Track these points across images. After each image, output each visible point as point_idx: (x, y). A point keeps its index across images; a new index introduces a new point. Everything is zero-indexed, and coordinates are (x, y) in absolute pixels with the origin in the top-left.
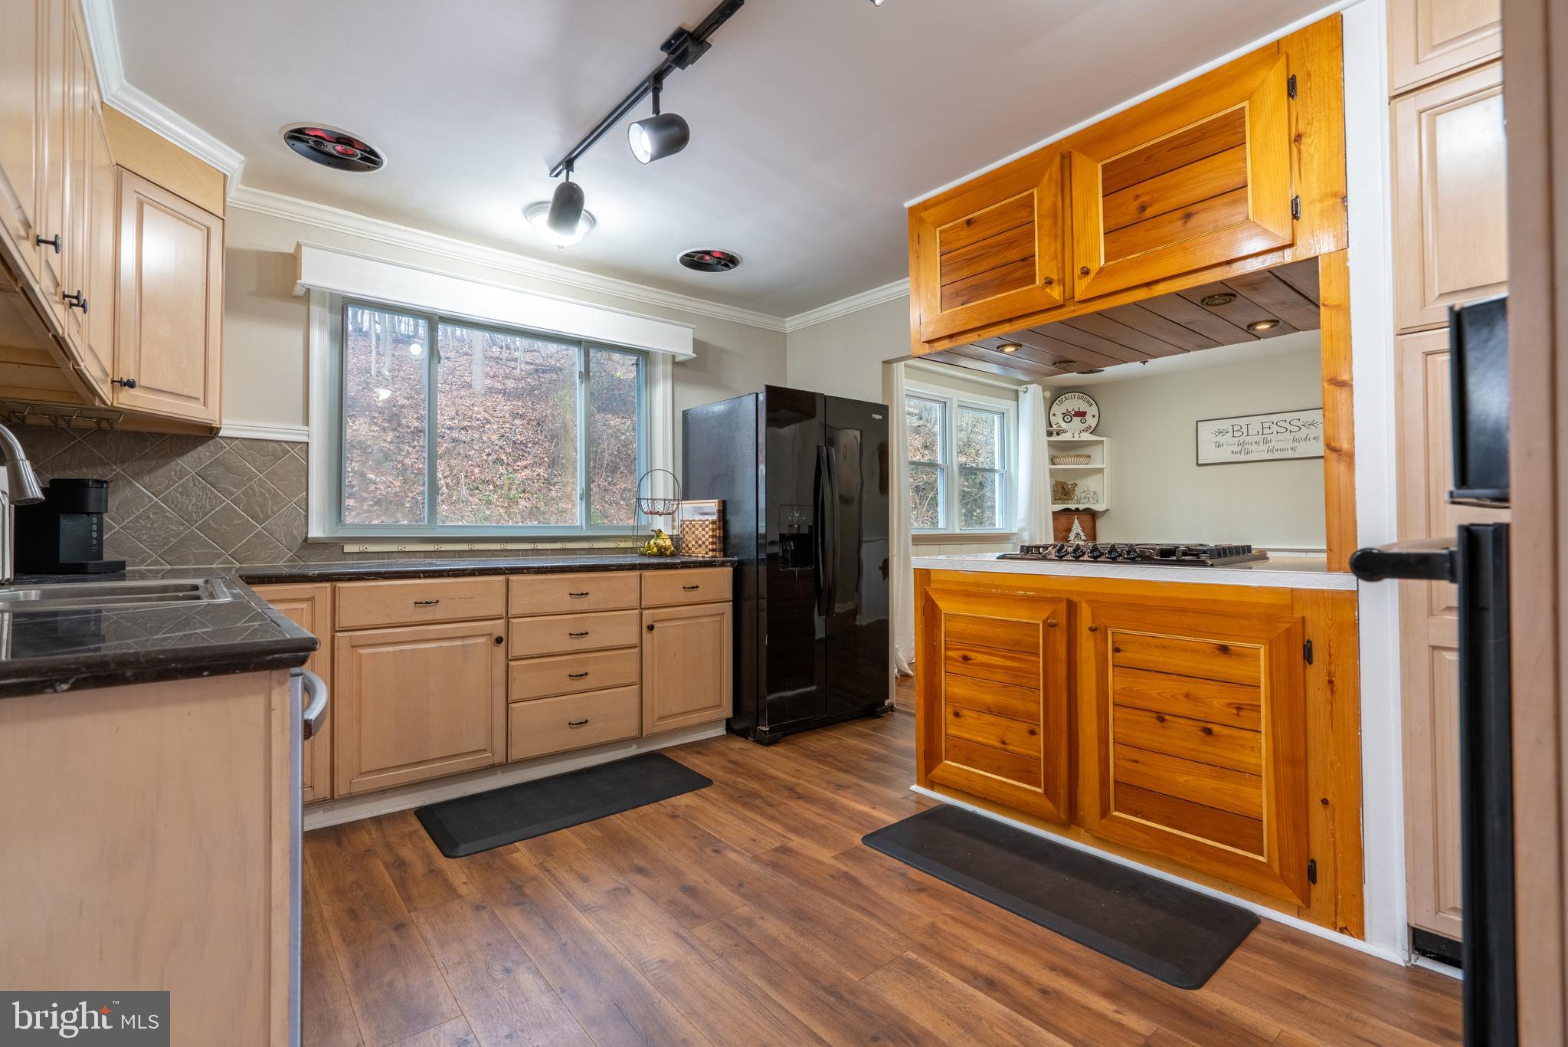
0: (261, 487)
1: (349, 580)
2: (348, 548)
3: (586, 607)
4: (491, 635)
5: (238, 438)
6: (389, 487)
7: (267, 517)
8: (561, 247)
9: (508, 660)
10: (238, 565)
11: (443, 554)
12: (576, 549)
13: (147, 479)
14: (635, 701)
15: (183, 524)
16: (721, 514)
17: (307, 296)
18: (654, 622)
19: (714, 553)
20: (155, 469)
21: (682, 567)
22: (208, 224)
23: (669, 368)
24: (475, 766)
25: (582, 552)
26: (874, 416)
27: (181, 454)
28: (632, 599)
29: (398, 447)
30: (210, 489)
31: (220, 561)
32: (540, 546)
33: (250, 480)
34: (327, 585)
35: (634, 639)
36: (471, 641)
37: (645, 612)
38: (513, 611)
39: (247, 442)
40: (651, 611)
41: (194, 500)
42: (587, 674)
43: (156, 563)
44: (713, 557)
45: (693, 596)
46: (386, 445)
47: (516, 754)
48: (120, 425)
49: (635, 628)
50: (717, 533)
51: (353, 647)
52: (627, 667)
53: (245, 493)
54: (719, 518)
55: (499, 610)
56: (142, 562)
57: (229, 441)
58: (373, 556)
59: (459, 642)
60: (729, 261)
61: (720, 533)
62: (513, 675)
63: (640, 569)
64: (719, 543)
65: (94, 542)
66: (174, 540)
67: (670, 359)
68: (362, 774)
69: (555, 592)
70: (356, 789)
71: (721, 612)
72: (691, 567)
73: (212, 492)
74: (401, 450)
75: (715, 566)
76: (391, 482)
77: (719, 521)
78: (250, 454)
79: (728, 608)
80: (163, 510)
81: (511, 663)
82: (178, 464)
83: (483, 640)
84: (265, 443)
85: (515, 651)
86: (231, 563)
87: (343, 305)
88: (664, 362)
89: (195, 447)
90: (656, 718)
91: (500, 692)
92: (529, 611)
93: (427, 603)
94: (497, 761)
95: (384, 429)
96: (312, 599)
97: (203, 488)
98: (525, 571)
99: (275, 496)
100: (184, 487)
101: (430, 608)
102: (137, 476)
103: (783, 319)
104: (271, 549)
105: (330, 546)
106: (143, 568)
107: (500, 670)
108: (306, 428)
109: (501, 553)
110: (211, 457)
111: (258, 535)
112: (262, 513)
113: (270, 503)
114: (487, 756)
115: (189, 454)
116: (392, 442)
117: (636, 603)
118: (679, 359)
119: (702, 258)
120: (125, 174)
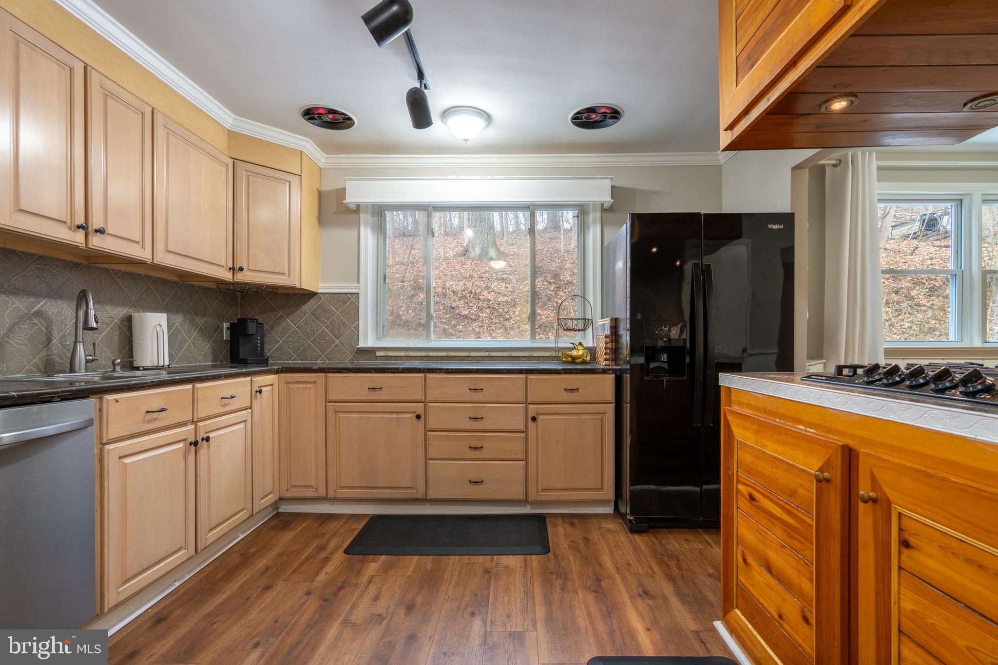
0: (338, 319)
1: (334, 372)
2: (378, 354)
3: (482, 399)
4: (415, 412)
5: (327, 293)
6: (547, 317)
7: (341, 336)
8: (466, 140)
9: (426, 430)
10: (328, 362)
11: (431, 358)
12: (520, 357)
13: (291, 317)
14: (522, 474)
15: (306, 340)
16: (614, 330)
17: (358, 209)
18: (538, 414)
19: (607, 362)
20: (294, 312)
21: (565, 373)
22: (289, 180)
23: (598, 214)
24: (405, 496)
25: (524, 359)
26: (770, 226)
27: (304, 303)
28: (519, 395)
29: (556, 293)
30: (316, 321)
31: (321, 359)
32: (493, 354)
33: (333, 315)
34: (323, 375)
35: (521, 427)
36: (402, 416)
37: (531, 406)
38: (429, 398)
39: (332, 295)
40: (536, 406)
41: (310, 327)
42: (482, 447)
43: (295, 359)
44: (606, 365)
45: (573, 397)
46: (551, 293)
47: (432, 495)
48: (280, 291)
49: (521, 418)
50: (609, 345)
51: (336, 412)
52: (516, 446)
53: (331, 323)
54: (612, 333)
55: (419, 396)
56: (290, 358)
57: (324, 295)
58: (391, 358)
59: (395, 416)
60: (615, 114)
61: (612, 345)
62: (429, 442)
63: (527, 373)
64: (612, 354)
65: (259, 348)
66: (302, 348)
67: (599, 208)
68: (342, 487)
69: (459, 386)
70: (338, 496)
71: (602, 411)
72: (573, 373)
73: (317, 323)
74: (558, 295)
75: (597, 373)
76: (549, 315)
77: (612, 335)
78: (333, 301)
79: (610, 409)
80: (298, 333)
81: (429, 433)
82: (303, 309)
83: (410, 415)
84: (339, 295)
85: (432, 425)
86: (326, 361)
87: (380, 211)
88: (594, 210)
89: (310, 299)
90: (540, 489)
91: (421, 450)
92: (439, 399)
93: (374, 389)
94: (419, 496)
95: (550, 283)
96: (315, 382)
97: (314, 321)
98: (438, 371)
99: (344, 323)
100: (306, 320)
101: (377, 392)
102: (288, 315)
103: (716, 153)
104: (342, 353)
105: (369, 352)
106: (290, 362)
107: (421, 437)
108: (358, 285)
109: (467, 359)
110: (316, 304)
111: (337, 345)
112: (339, 333)
113: (342, 327)
114: (413, 492)
115: (308, 303)
116: (553, 291)
117: (522, 399)
118: (606, 206)
119: (588, 118)
120: (238, 162)
